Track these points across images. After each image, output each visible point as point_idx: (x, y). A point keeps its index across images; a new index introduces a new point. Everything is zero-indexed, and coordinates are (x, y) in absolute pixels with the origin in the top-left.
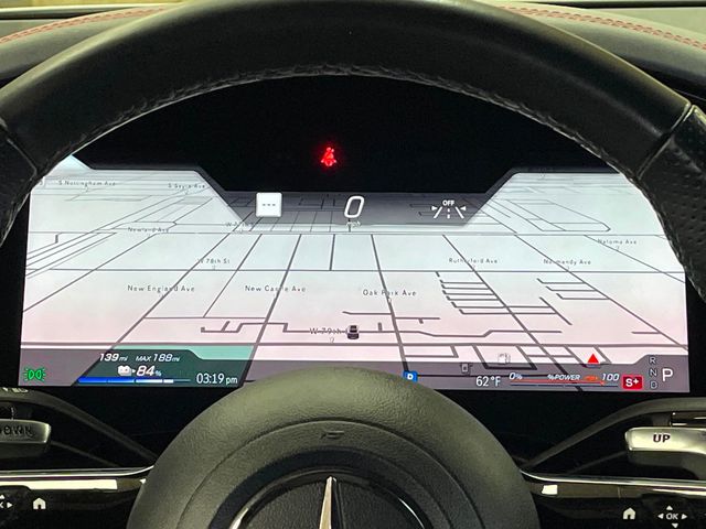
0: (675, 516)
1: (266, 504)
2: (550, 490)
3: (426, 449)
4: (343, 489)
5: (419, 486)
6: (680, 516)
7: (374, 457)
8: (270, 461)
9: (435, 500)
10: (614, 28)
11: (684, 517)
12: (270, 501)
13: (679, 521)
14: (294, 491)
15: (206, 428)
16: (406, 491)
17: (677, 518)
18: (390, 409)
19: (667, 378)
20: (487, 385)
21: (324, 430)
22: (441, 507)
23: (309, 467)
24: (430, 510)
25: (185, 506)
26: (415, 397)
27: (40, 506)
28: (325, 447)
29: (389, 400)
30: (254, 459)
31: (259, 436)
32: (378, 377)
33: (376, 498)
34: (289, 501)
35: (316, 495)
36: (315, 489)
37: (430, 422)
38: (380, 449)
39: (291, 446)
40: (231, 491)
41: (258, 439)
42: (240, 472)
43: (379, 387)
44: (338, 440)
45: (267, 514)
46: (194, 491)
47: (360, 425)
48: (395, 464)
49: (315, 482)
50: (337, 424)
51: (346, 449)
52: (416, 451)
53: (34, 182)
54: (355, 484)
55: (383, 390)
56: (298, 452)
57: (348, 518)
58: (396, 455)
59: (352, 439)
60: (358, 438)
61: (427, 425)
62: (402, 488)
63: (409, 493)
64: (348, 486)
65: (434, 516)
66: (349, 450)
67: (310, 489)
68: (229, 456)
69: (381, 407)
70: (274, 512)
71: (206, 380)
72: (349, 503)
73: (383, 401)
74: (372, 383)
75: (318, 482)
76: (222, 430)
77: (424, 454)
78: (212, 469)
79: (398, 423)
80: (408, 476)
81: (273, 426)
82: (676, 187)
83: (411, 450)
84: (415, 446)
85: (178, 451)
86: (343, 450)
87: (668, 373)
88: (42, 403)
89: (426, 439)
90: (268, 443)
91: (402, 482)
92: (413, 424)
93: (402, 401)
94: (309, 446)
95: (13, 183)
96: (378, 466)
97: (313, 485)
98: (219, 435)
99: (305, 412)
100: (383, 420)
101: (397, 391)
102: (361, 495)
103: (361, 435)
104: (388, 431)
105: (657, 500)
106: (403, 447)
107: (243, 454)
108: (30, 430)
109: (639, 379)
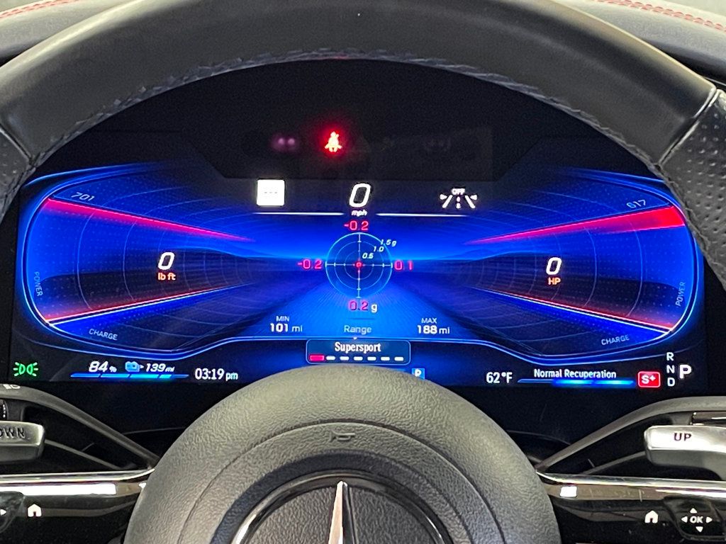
0: (699, 520)
1: (273, 510)
2: (568, 492)
3: (440, 452)
4: (354, 494)
5: (434, 491)
6: (704, 520)
7: (388, 461)
8: (278, 466)
9: (451, 505)
10: (634, 10)
11: (709, 520)
12: (278, 507)
13: (704, 524)
14: (303, 496)
15: (209, 431)
16: (420, 496)
17: (701, 522)
18: (403, 410)
19: (685, 375)
20: (499, 382)
21: (334, 432)
22: (457, 513)
23: (318, 471)
24: (446, 516)
25: (189, 512)
26: (428, 397)
27: (35, 513)
28: (335, 450)
29: (401, 401)
30: (261, 464)
31: (266, 440)
32: (389, 375)
33: (389, 503)
34: (298, 507)
35: (326, 500)
36: (325, 495)
37: (444, 422)
38: (393, 452)
39: (300, 449)
40: (237, 497)
41: (264, 443)
42: (247, 478)
43: (391, 386)
44: (349, 443)
45: (274, 521)
46: (198, 496)
47: (372, 426)
48: (409, 467)
49: (325, 487)
50: (348, 426)
51: (357, 453)
52: (430, 453)
53: (25, 173)
54: (366, 489)
55: (395, 389)
56: (307, 456)
57: (359, 525)
58: (409, 459)
59: (364, 442)
60: (370, 440)
61: (441, 426)
62: (416, 492)
63: (424, 498)
64: (359, 491)
65: (450, 522)
66: (360, 453)
67: (320, 494)
68: (234, 461)
69: (393, 408)
70: (282, 518)
71: (205, 376)
72: (360, 509)
73: (395, 401)
74: (384, 382)
75: (328, 487)
76: (226, 433)
77: (439, 458)
78: (216, 474)
79: (411, 425)
80: (422, 481)
81: (281, 429)
82: (701, 176)
83: (426, 453)
84: (429, 449)
85: (180, 454)
86: (354, 453)
87: (686, 370)
88: (35, 400)
89: (441, 441)
90: (275, 447)
91: (416, 486)
92: (427, 425)
93: (415, 401)
94: (319, 450)
95: (5, 175)
96: (391, 469)
97: (323, 490)
98: (223, 438)
99: (314, 413)
100: (396, 422)
101: (409, 391)
102: (374, 501)
103: (373, 438)
104: (401, 433)
105: (680, 502)
106: (417, 450)
107: (249, 458)
108: (22, 432)
109: (656, 376)
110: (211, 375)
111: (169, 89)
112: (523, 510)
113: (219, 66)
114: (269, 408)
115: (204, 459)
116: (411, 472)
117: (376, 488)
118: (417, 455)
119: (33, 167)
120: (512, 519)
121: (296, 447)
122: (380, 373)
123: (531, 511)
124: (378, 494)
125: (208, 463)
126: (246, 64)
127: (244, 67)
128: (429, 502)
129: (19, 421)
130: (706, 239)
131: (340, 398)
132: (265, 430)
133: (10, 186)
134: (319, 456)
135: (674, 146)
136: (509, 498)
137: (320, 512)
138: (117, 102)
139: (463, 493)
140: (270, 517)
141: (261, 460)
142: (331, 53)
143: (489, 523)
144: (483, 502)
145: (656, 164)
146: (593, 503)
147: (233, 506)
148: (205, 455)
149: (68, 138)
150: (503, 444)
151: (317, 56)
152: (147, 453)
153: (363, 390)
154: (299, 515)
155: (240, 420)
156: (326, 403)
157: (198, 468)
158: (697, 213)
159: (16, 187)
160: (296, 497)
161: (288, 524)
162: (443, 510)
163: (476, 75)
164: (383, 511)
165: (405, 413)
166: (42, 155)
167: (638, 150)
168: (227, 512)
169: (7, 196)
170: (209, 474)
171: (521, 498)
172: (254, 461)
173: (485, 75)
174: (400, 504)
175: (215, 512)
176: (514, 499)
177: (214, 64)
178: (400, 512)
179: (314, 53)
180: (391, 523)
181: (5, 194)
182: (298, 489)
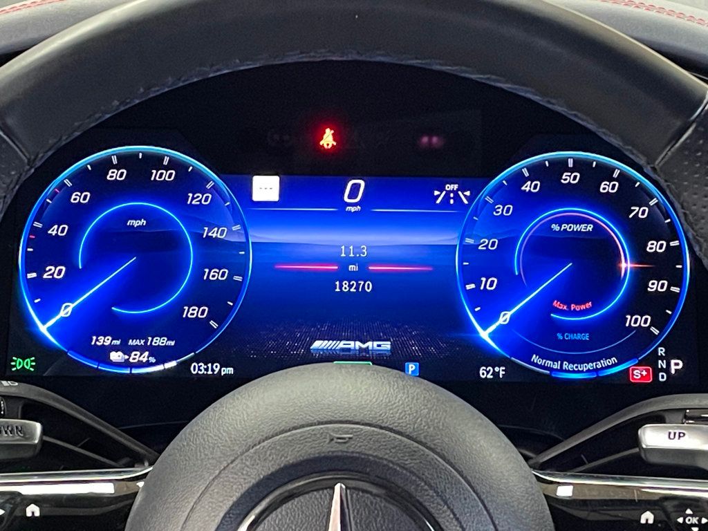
0: (695, 520)
1: (271, 512)
2: (565, 492)
3: (438, 454)
4: (352, 497)
5: (431, 492)
6: (699, 521)
7: (385, 462)
8: (276, 467)
9: (449, 508)
11: (704, 521)
12: (276, 509)
13: (699, 525)
14: (301, 498)
15: (207, 432)
16: (418, 498)
17: (697, 523)
18: (400, 411)
19: (676, 370)
20: (492, 377)
21: (332, 434)
22: (455, 515)
23: (316, 473)
24: (444, 518)
25: (186, 513)
26: (425, 397)
27: (33, 513)
28: (333, 452)
29: (399, 402)
30: (259, 465)
31: (264, 441)
32: (385, 375)
33: (387, 505)
34: (296, 509)
35: (324, 502)
36: (323, 496)
37: (441, 424)
38: (391, 454)
39: (298, 451)
40: (235, 499)
41: (262, 444)
42: (245, 479)
43: (388, 388)
44: (347, 445)
45: (272, 523)
46: (196, 497)
47: (369, 428)
48: (406, 469)
49: (322, 489)
50: (345, 428)
51: (355, 455)
52: (428, 455)
53: (24, 174)
54: (364, 491)
55: (392, 390)
56: (305, 458)
57: (357, 527)
58: (407, 460)
59: (361, 444)
60: (368, 442)
61: (438, 427)
62: (414, 494)
63: (421, 500)
64: (357, 492)
65: (447, 524)
66: (357, 455)
67: (318, 496)
68: (232, 462)
69: (390, 409)
70: (280, 520)
71: (201, 370)
72: (358, 511)
73: (393, 402)
74: (380, 383)
75: (326, 488)
76: (224, 434)
77: (436, 459)
78: (214, 475)
79: (408, 426)
80: (419, 482)
81: (278, 430)
82: (698, 178)
83: (423, 455)
84: (427, 450)
85: (178, 455)
86: (352, 455)
87: (677, 364)
88: (32, 397)
89: (438, 443)
90: (273, 448)
91: (414, 489)
92: (424, 426)
93: (412, 402)
94: (317, 452)
95: (3, 176)
96: (389, 472)
97: (321, 492)
98: (221, 439)
99: (311, 415)
100: (393, 423)
101: (406, 391)
102: (372, 503)
103: (371, 439)
104: (399, 435)
105: (676, 503)
106: (415, 451)
107: (246, 460)
108: (21, 429)
109: (647, 371)
110: (207, 370)
111: (167, 90)
112: (520, 511)
113: (217, 67)
114: (267, 409)
115: (202, 460)
116: (408, 474)
117: (375, 490)
118: (415, 457)
119: (31, 168)
120: (509, 520)
121: (294, 449)
122: (377, 374)
123: (528, 512)
124: (375, 495)
125: (206, 465)
126: (243, 65)
127: (242, 68)
128: (426, 504)
129: (17, 418)
130: (702, 240)
131: (337, 400)
132: (263, 431)
133: (8, 186)
134: (318, 457)
135: (671, 148)
136: (505, 500)
137: (318, 513)
138: (116, 103)
139: (460, 494)
140: (267, 519)
141: (258, 461)
142: (328, 54)
143: (486, 525)
144: (480, 504)
145: (652, 166)
146: (588, 502)
147: (231, 508)
148: (203, 456)
149: (67, 139)
150: (499, 444)
151: (314, 57)
152: (144, 449)
153: (360, 391)
154: (297, 516)
155: (239, 421)
156: (324, 404)
157: (196, 469)
158: (694, 214)
159: (15, 187)
160: (293, 498)
161: (286, 526)
162: (441, 511)
163: (473, 77)
164: (380, 513)
165: (403, 414)
166: (40, 155)
167: (635, 152)
168: (225, 514)
169: (5, 197)
170: (207, 475)
171: (519, 499)
172: (253, 462)
173: (482, 76)
174: (397, 506)
175: (213, 514)
176: (510, 500)
177: (212, 66)
178: (397, 514)
179: (312, 54)
180: (388, 525)
181: (4, 194)
182: (295, 491)
